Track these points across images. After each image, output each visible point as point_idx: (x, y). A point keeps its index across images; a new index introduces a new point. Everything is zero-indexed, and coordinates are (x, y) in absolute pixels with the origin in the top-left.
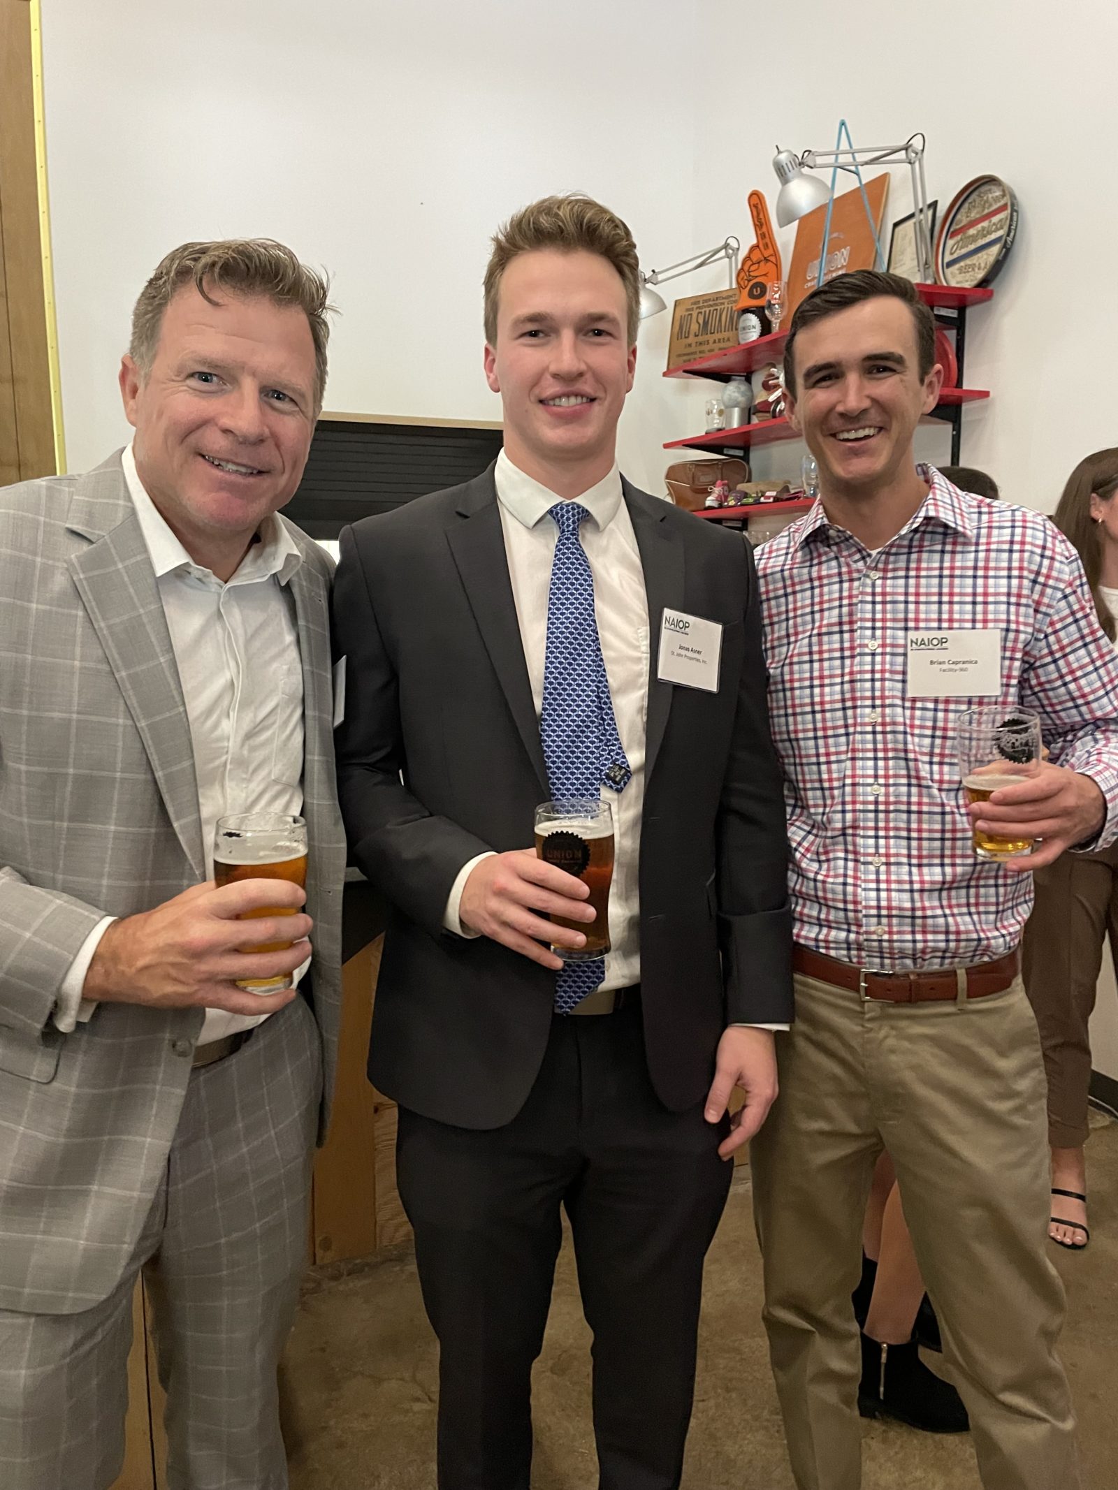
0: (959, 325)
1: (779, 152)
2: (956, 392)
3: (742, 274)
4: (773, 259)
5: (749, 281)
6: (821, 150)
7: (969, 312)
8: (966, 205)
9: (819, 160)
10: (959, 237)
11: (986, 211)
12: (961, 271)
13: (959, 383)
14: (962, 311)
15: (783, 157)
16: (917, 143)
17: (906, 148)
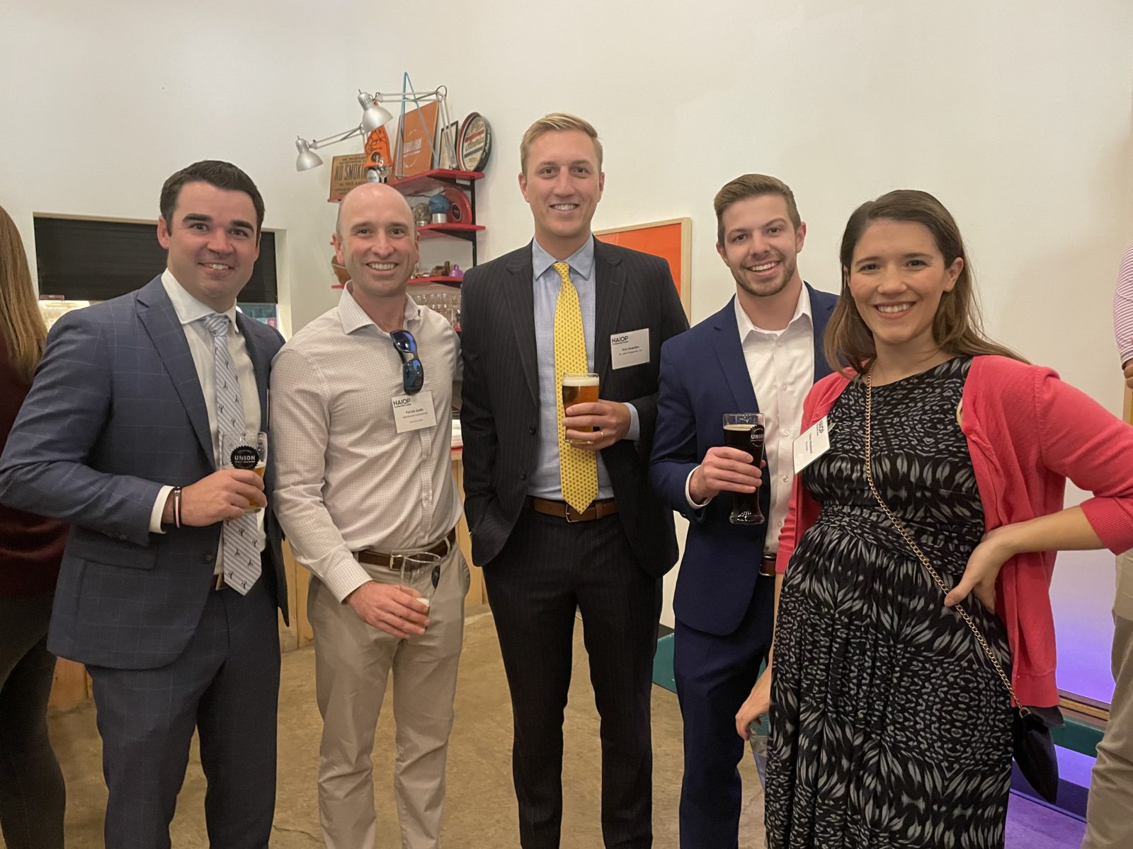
0: (472, 188)
1: (361, 93)
2: (472, 227)
3: (368, 147)
4: (384, 139)
5: (372, 151)
8: (471, 126)
10: (469, 142)
11: (479, 131)
12: (470, 160)
13: (474, 222)
14: (473, 181)
15: (363, 96)
16: (442, 91)
17: (436, 92)
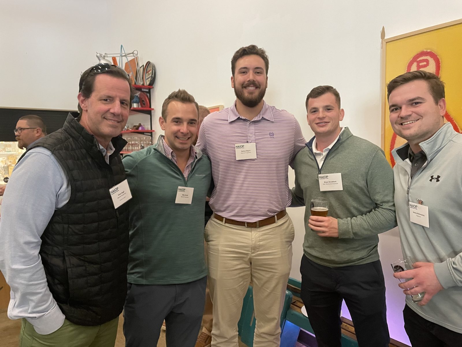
0: (149, 92)
1: (97, 54)
2: (150, 109)
6: (108, 53)
7: (151, 90)
8: (148, 67)
9: (108, 56)
10: (148, 73)
11: (151, 69)
12: (148, 81)
13: (150, 107)
14: (150, 90)
15: (98, 55)
16: (135, 52)
17: (133, 53)
